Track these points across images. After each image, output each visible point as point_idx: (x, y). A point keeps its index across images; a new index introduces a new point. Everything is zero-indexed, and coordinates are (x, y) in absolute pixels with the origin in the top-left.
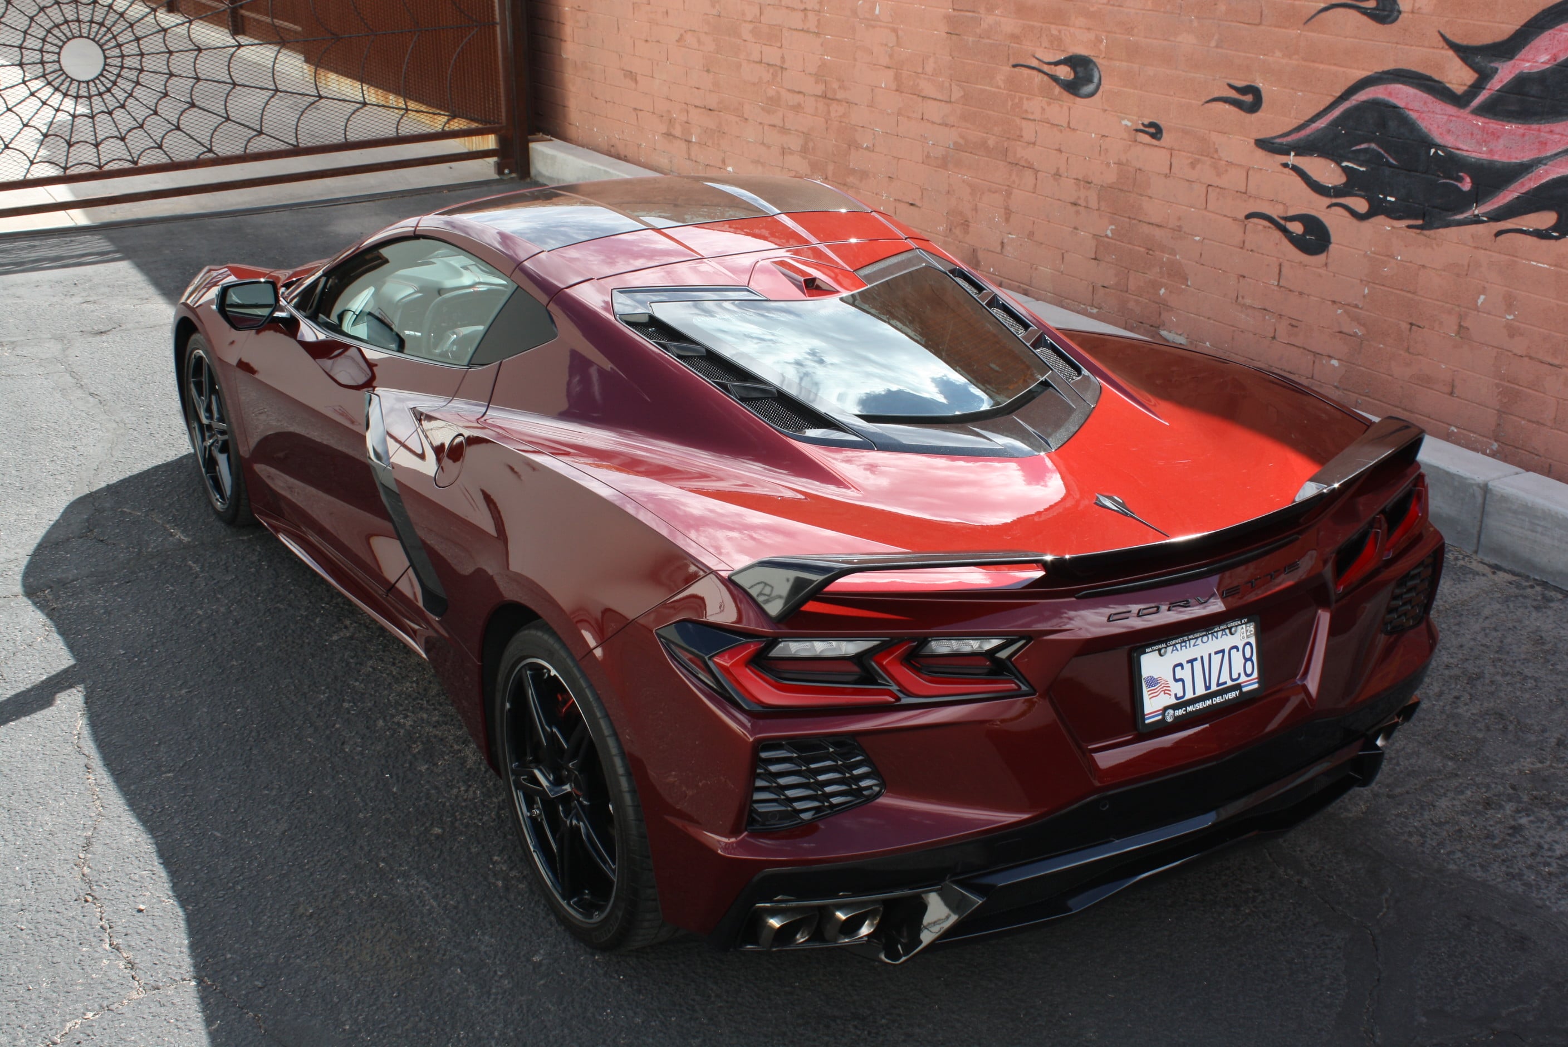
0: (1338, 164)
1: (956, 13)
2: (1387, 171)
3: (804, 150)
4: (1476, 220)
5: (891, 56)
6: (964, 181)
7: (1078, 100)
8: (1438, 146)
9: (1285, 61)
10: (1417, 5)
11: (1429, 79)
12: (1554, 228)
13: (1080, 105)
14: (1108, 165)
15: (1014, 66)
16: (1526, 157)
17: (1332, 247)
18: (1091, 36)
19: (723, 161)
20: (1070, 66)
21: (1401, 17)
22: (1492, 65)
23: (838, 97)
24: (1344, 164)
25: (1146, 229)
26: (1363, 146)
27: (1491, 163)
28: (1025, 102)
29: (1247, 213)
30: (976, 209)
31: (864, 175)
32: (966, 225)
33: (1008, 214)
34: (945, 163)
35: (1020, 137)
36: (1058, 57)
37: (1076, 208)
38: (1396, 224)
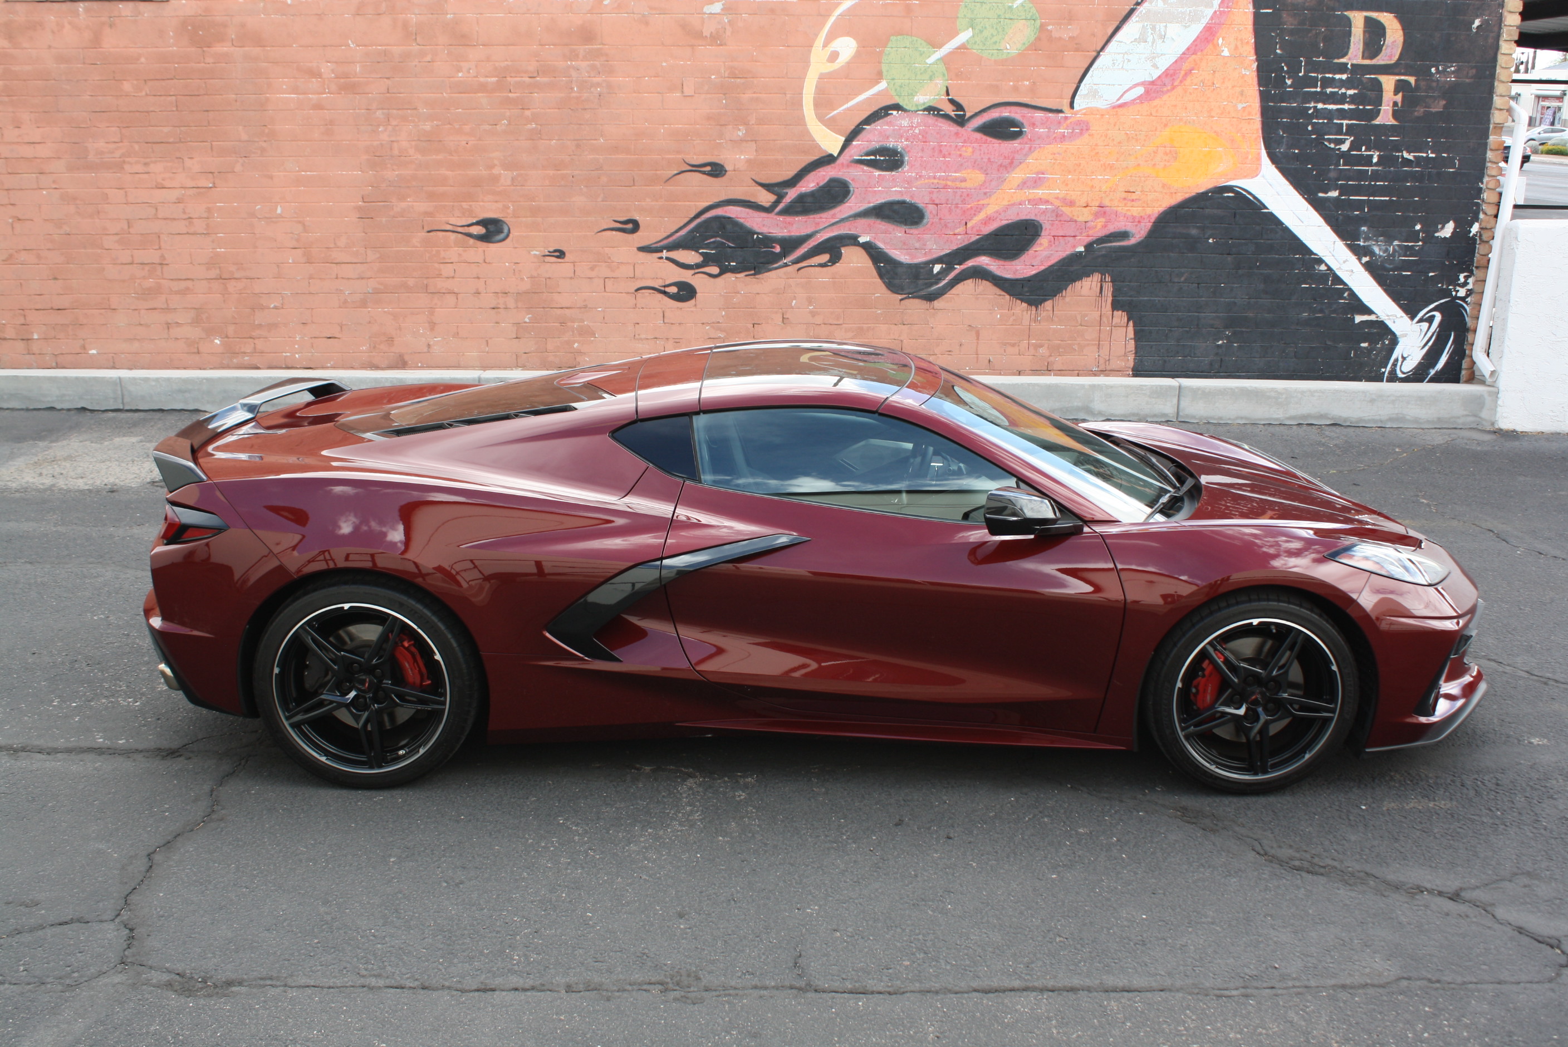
0: (697, 251)
1: (367, 204)
2: (729, 250)
3: (196, 321)
4: (786, 265)
5: (298, 240)
6: (385, 312)
7: (491, 245)
8: (758, 234)
9: (653, 203)
10: (737, 167)
11: (749, 202)
12: (829, 261)
13: (492, 249)
14: (522, 279)
15: (429, 231)
16: (808, 231)
17: (698, 295)
18: (500, 205)
19: (84, 347)
20: (483, 226)
21: (727, 174)
22: (785, 191)
23: (237, 276)
24: (701, 251)
25: (559, 312)
26: (712, 240)
27: (790, 237)
28: (442, 254)
29: (636, 288)
30: (400, 329)
31: (273, 326)
32: (390, 340)
33: (432, 326)
34: (363, 304)
35: (439, 276)
36: (470, 222)
37: (496, 310)
38: (738, 275)
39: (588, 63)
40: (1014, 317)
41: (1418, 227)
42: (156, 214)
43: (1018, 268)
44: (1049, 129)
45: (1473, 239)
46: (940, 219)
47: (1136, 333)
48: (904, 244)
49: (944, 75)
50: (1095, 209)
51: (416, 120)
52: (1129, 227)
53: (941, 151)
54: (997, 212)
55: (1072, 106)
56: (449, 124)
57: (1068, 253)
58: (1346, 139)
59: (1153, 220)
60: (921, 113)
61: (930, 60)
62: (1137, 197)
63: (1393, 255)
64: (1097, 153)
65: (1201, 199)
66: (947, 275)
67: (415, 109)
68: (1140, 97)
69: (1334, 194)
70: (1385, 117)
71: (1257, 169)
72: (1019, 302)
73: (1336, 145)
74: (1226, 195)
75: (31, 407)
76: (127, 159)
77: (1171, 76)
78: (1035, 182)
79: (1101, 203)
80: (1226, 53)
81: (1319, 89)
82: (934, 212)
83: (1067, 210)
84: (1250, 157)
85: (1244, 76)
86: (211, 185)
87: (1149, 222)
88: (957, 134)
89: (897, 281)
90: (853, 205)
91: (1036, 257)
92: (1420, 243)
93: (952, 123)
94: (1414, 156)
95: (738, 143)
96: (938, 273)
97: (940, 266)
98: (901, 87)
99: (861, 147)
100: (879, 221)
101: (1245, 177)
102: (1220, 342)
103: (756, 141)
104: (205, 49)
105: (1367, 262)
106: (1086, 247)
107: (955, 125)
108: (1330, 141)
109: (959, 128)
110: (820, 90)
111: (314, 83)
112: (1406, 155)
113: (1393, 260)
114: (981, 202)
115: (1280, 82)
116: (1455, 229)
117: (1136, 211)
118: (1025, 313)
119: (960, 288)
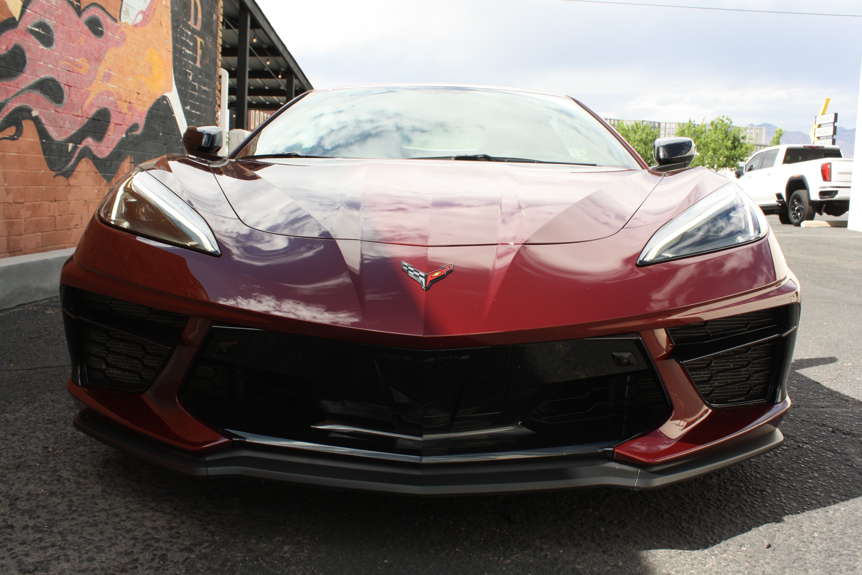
12: (15, 135)
16: (3, 99)
40: (102, 192)
43: (103, 149)
44: (112, 33)
46: (71, 100)
48: (55, 121)
50: (128, 104)
52: (139, 121)
53: (71, 36)
54: (94, 99)
55: (120, 18)
57: (120, 138)
58: (191, 74)
59: (145, 117)
62: (141, 98)
64: (129, 59)
65: (158, 104)
66: (75, 153)
68: (141, 22)
69: (189, 108)
70: (199, 63)
71: (172, 86)
72: (103, 178)
73: (189, 77)
74: (164, 102)
77: (150, 10)
78: (108, 77)
79: (130, 100)
80: (164, 2)
81: (185, 39)
82: (68, 93)
83: (118, 102)
84: (170, 78)
85: (168, 21)
88: (77, 22)
89: (52, 158)
90: (28, 76)
91: (109, 140)
93: (75, 12)
96: (71, 151)
97: (71, 144)
99: (31, 16)
100: (42, 97)
101: (169, 91)
106: (126, 134)
107: (77, 15)
108: (188, 73)
109: (78, 18)
112: (203, 87)
114: (88, 89)
117: (141, 109)
118: (106, 188)
119: (80, 165)
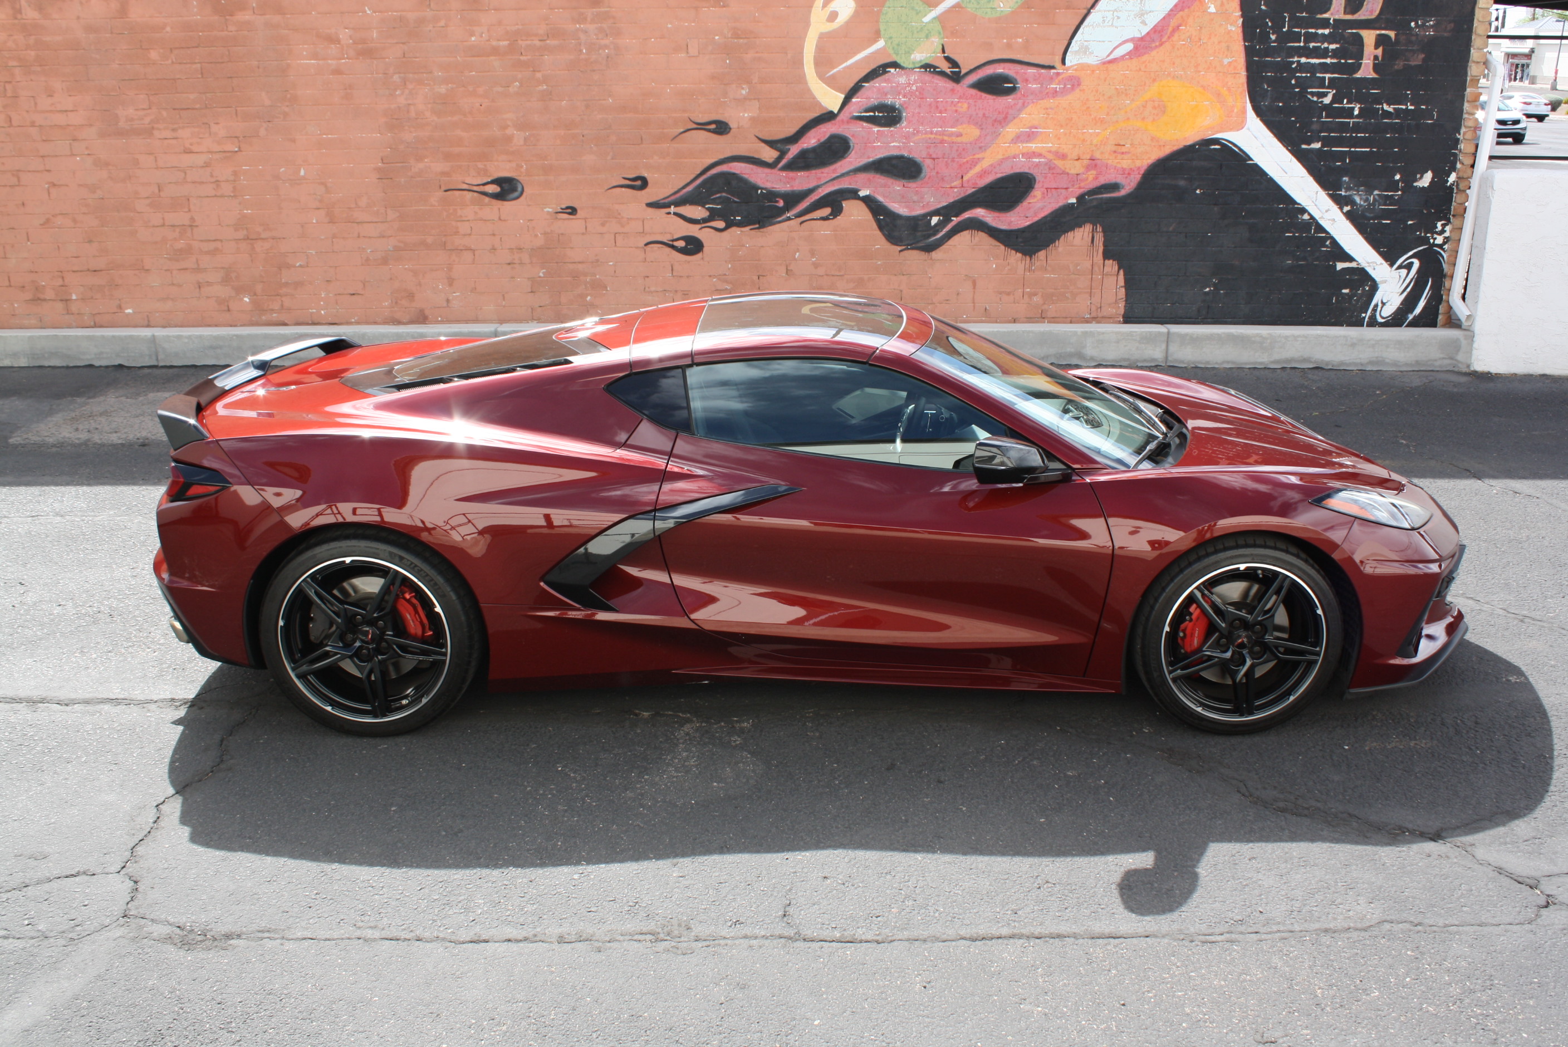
0: (703, 206)
1: (386, 165)
2: (734, 205)
3: (226, 280)
4: (789, 219)
5: (321, 201)
6: (406, 269)
7: (506, 203)
8: (762, 189)
9: (661, 161)
10: (741, 124)
11: (753, 158)
12: (830, 215)
13: (507, 207)
14: (536, 236)
15: (446, 191)
16: (811, 185)
17: (705, 249)
18: (514, 165)
19: (120, 307)
20: (497, 185)
21: (732, 131)
22: (787, 147)
23: (263, 236)
24: (707, 206)
25: (571, 266)
28: (459, 212)
29: (645, 243)
30: (420, 284)
31: (298, 284)
32: (411, 296)
33: (451, 282)
34: (385, 261)
35: (457, 233)
36: (485, 181)
37: (512, 266)
38: (743, 229)
39: (596, 25)
40: (1009, 267)
41: (1398, 177)
42: (185, 178)
43: (1013, 219)
44: (1042, 85)
45: (1451, 188)
46: (937, 173)
47: (1126, 281)
48: (903, 197)
49: (940, 33)
50: (1086, 162)
51: (432, 83)
52: (1120, 179)
53: (937, 107)
54: (991, 165)
55: (1063, 62)
56: (464, 86)
57: (1061, 204)
58: (1328, 93)
59: (1142, 172)
60: (918, 70)
61: (926, 19)
62: (1127, 150)
63: (1374, 204)
64: (1088, 108)
65: (1188, 152)
66: (944, 227)
67: (431, 72)
68: (1129, 53)
69: (1317, 145)
70: (1366, 71)
71: (1243, 122)
72: (1013, 252)
73: (1318, 99)
74: (1213, 147)
75: (71, 365)
76: (156, 126)
77: (1159, 32)
78: (1029, 136)
79: (1092, 156)
80: (1212, 9)
81: (1302, 44)
82: (932, 166)
83: (1059, 163)
84: (1236, 110)
85: (1230, 32)
86: (236, 149)
87: (1139, 173)
88: (953, 90)
89: (896, 234)
90: (853, 160)
91: (1030, 208)
92: (1400, 193)
93: (948, 80)
94: (1394, 109)
95: (741, 101)
96: (936, 225)
97: (938, 218)
98: (898, 45)
99: (861, 104)
100: (878, 176)
101: (1231, 130)
102: (1208, 289)
103: (758, 99)
104: (227, 17)
105: (1348, 211)
106: (1078, 199)
107: (951, 82)
108: (1313, 94)
110: (820, 49)
111: (333, 49)
112: (1386, 107)
113: (1374, 208)
114: (977, 156)
115: (1265, 37)
116: (1433, 179)
117: (1126, 163)
118: (1019, 263)
119: (956, 239)
